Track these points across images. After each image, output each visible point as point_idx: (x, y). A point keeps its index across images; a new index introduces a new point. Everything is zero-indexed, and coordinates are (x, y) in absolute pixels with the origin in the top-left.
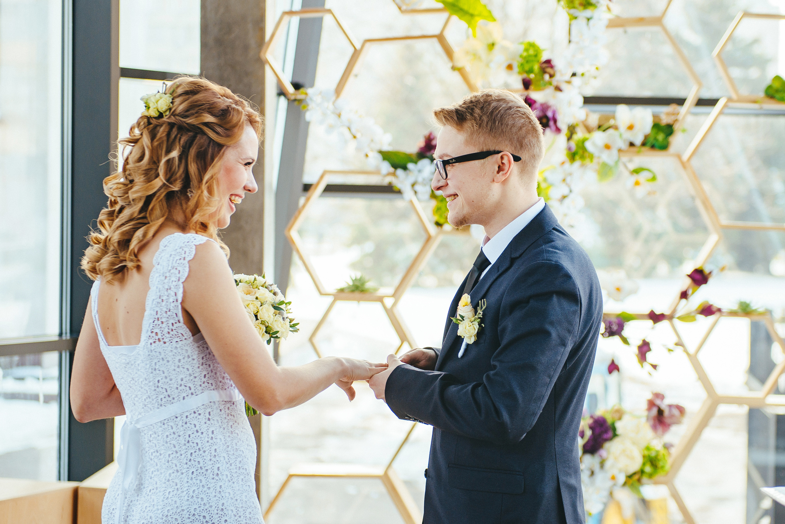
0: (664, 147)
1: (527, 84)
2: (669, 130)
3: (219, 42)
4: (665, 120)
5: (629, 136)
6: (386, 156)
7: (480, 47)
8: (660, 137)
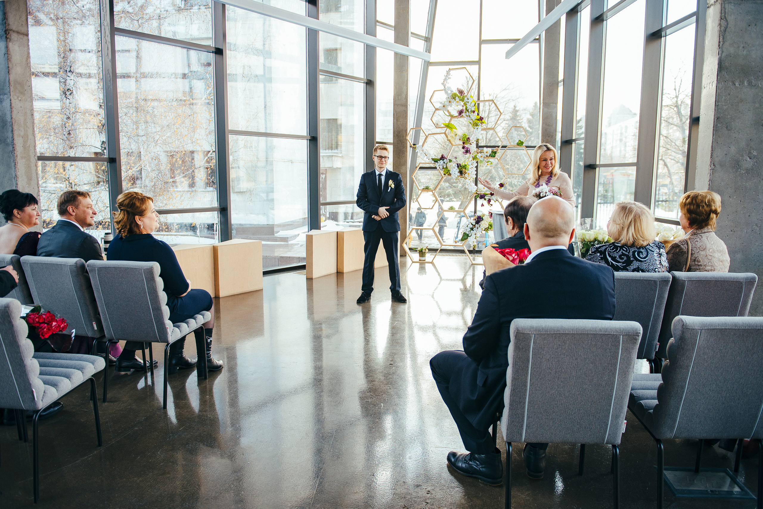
0: (494, 157)
1: (464, 143)
2: (495, 153)
3: (397, 135)
4: (494, 151)
5: (486, 154)
6: (433, 159)
7: (453, 135)
8: (493, 154)
